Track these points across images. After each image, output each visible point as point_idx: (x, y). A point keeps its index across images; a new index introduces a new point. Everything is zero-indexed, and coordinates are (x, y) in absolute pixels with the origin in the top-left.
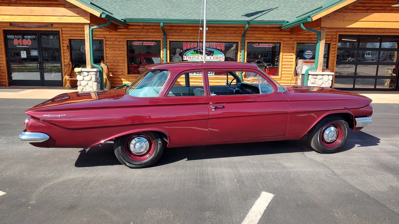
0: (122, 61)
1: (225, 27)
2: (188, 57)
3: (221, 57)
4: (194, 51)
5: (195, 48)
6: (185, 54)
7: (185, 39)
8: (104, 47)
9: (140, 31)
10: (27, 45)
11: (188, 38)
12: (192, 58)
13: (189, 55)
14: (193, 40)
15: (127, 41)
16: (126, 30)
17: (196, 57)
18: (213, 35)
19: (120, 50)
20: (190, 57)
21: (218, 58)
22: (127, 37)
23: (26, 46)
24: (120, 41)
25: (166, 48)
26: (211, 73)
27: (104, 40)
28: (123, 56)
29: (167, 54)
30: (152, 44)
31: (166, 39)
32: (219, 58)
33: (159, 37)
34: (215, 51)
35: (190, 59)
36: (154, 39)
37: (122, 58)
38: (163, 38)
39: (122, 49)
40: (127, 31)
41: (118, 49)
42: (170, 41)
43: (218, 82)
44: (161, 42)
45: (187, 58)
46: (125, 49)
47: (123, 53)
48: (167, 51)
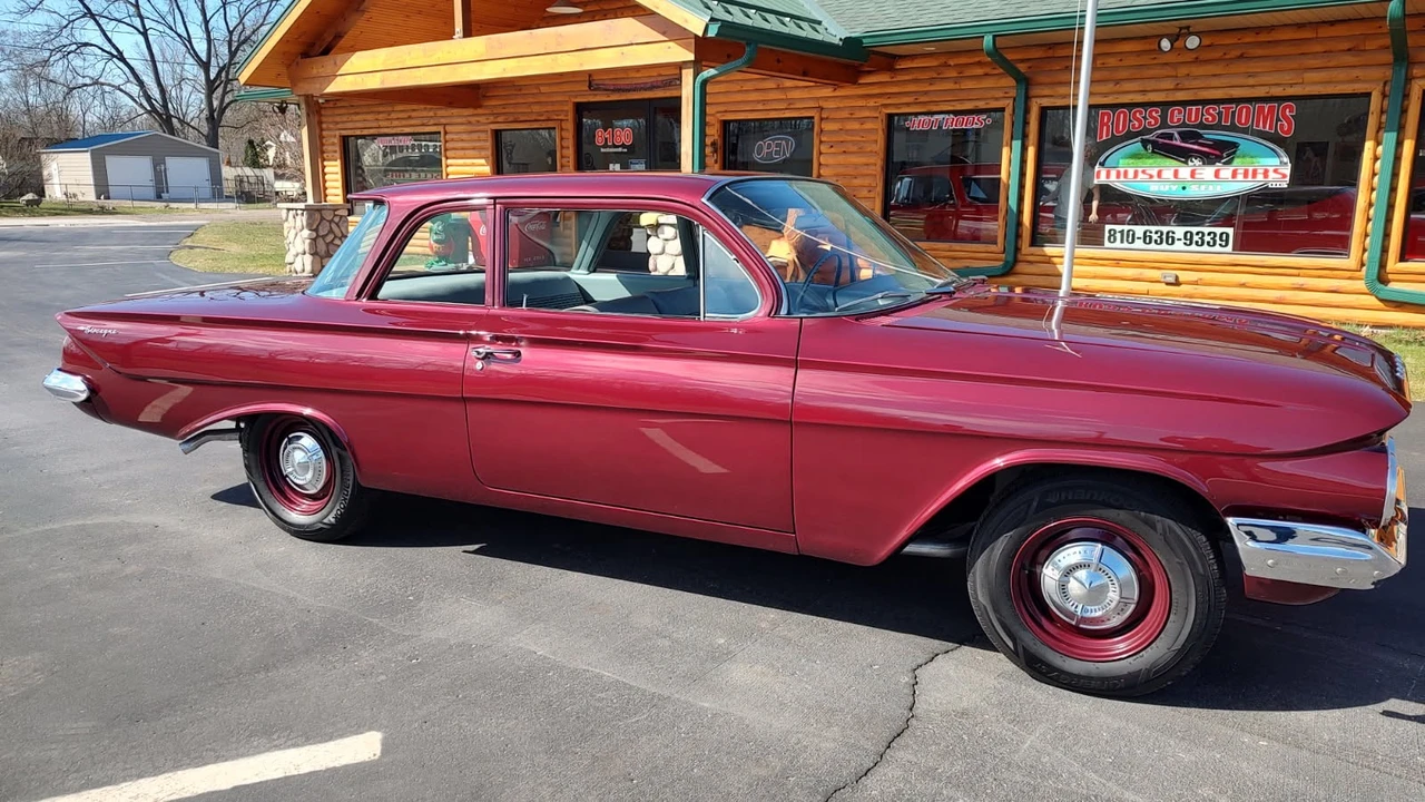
0: (864, 193)
1: (1300, 26)
2: (1113, 173)
3: (1271, 169)
4: (1145, 143)
5: (1151, 131)
6: (1102, 159)
7: (1105, 95)
8: (816, 142)
9: (935, 76)
10: (623, 146)
11: (1117, 88)
12: (1131, 175)
13: (1121, 161)
14: (1139, 98)
15: (890, 117)
16: (884, 77)
17: (1150, 171)
18: (1234, 68)
19: (861, 152)
20: (1122, 170)
21: (1255, 173)
22: (889, 101)
23: (620, 150)
24: (862, 120)
25: (1024, 137)
26: (1218, 242)
27: (816, 120)
28: (870, 172)
29: (1023, 161)
30: (976, 122)
31: (1027, 98)
32: (1261, 171)
33: (1002, 95)
34: (1245, 144)
35: (1122, 179)
36: (981, 105)
37: (867, 181)
38: (1014, 99)
39: (869, 149)
40: (889, 80)
41: (855, 149)
42: (1044, 110)
43: (1243, 285)
44: (1007, 114)
45: (1108, 176)
46: (880, 146)
47: (872, 160)
48: (1024, 149)
